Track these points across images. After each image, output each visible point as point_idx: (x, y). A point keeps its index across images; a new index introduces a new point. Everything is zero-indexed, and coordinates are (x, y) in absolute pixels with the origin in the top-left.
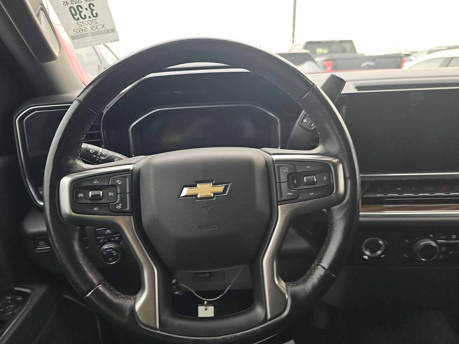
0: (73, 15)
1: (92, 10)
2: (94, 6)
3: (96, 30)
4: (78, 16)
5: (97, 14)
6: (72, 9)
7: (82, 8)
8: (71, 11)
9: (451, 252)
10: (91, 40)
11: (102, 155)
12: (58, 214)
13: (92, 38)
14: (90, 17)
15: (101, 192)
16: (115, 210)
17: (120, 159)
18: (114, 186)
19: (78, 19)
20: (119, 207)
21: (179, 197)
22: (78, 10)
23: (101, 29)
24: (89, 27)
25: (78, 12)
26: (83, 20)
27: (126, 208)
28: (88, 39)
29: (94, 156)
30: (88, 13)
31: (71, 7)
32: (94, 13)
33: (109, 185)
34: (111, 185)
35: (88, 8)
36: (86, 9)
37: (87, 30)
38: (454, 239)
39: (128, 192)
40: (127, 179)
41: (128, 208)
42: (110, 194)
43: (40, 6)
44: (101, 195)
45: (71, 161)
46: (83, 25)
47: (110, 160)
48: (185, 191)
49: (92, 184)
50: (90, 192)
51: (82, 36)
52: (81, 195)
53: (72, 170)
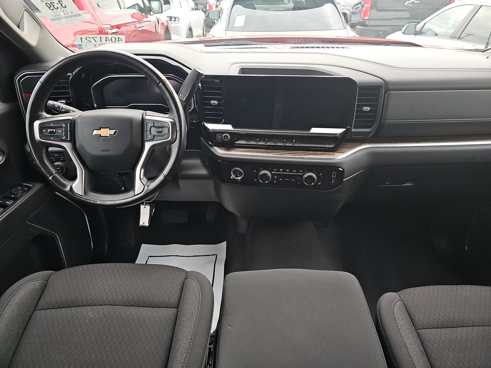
0: (49, 8)
1: (62, 5)
2: (62, 2)
3: (68, 15)
4: (52, 8)
5: (65, 6)
6: (47, 4)
7: (54, 3)
8: (47, 6)
9: (280, 179)
10: (65, 21)
11: (62, 108)
12: (34, 139)
13: (66, 20)
14: (61, 8)
15: (55, 130)
16: (62, 139)
17: (73, 111)
18: (62, 127)
19: (53, 9)
20: (64, 138)
21: (92, 135)
22: (52, 5)
23: (71, 14)
24: (62, 14)
25: (52, 6)
26: (57, 10)
27: (68, 138)
28: (63, 21)
29: (58, 109)
30: (59, 6)
31: (46, 4)
32: (63, 5)
33: (58, 127)
34: (60, 127)
35: (58, 3)
36: (57, 4)
37: (61, 15)
38: (281, 172)
39: (69, 130)
40: (68, 124)
41: (69, 139)
42: (59, 131)
43: (23, 9)
44: (55, 131)
45: (40, 113)
46: (57, 12)
47: (67, 112)
48: (95, 132)
49: (50, 126)
50: (49, 129)
51: (58, 19)
52: (44, 131)
53: (40, 118)
